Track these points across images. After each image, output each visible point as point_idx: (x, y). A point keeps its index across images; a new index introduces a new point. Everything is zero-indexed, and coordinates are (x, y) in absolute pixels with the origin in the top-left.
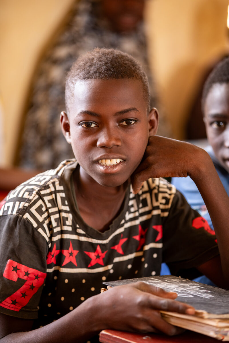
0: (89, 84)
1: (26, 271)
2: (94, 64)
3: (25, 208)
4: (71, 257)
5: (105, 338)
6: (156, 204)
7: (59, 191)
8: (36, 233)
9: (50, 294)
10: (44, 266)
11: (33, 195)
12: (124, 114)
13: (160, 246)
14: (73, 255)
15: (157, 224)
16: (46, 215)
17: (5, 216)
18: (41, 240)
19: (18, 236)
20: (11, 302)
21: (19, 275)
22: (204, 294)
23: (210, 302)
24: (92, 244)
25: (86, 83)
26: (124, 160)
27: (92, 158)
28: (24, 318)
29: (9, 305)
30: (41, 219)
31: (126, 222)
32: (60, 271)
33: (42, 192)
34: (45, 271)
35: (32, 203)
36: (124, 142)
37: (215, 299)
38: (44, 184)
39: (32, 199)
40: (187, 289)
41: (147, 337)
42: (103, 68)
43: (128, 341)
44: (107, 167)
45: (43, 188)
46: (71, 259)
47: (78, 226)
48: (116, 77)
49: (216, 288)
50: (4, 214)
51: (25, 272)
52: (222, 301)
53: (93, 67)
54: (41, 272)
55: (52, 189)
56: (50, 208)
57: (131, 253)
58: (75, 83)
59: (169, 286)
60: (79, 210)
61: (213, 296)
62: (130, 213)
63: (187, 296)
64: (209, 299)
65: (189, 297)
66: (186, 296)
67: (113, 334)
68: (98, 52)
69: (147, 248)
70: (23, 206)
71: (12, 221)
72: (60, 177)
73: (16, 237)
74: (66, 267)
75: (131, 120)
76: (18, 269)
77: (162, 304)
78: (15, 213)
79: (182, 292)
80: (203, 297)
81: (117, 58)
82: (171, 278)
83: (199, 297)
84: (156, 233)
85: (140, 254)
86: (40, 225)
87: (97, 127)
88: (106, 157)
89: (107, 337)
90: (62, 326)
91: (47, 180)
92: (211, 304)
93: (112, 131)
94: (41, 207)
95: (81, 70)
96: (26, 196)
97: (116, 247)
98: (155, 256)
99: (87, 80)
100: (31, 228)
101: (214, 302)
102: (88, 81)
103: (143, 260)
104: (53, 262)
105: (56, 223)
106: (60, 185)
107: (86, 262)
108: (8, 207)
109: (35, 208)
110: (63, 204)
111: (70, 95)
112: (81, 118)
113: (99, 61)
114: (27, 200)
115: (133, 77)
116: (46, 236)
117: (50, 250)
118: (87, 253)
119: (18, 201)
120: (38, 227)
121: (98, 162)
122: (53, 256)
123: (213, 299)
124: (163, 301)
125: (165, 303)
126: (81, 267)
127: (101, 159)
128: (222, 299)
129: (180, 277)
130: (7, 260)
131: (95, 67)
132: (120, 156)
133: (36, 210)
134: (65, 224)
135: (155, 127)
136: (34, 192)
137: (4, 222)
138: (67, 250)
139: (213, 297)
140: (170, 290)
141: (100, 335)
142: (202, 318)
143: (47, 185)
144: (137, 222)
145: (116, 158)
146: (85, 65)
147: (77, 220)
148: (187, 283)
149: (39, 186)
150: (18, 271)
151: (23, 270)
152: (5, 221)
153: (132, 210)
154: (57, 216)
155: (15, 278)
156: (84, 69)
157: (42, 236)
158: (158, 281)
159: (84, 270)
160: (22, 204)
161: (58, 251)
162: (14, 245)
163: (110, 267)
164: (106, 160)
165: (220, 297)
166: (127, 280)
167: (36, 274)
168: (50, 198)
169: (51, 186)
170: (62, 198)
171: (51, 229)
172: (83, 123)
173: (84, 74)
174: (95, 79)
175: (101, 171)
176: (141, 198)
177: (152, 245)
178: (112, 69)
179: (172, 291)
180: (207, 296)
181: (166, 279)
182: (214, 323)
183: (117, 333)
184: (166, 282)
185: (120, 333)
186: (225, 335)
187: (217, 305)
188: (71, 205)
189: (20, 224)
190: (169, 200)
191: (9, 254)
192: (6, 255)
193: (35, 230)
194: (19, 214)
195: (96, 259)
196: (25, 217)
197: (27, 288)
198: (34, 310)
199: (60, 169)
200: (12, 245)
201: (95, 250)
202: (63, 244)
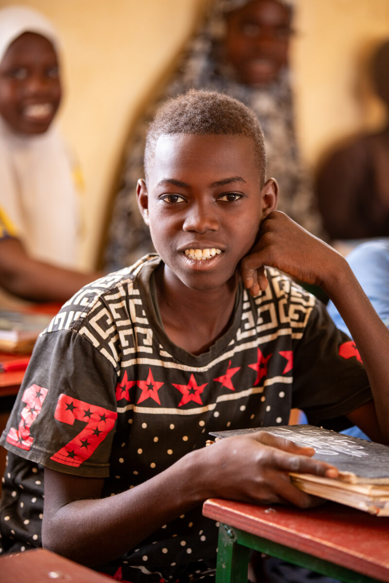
0: (176, 140)
1: (87, 410)
2: (185, 112)
3: (82, 320)
4: (151, 390)
5: (210, 511)
6: (284, 320)
7: (133, 297)
8: (97, 355)
9: (123, 445)
10: (112, 402)
11: (94, 302)
12: (225, 185)
13: (289, 380)
14: (154, 388)
15: (285, 349)
16: (112, 330)
17: (55, 332)
18: (105, 365)
19: (73, 360)
20: (67, 454)
21: (76, 416)
22: (353, 451)
23: (362, 462)
24: (182, 373)
25: (172, 138)
26: (223, 251)
27: (176, 246)
28: (88, 476)
29: (64, 458)
30: (104, 335)
31: (238, 343)
32: (134, 411)
33: (107, 298)
34: (115, 410)
35: (93, 312)
36: (224, 225)
37: (369, 458)
38: (111, 287)
39: (93, 307)
40: (331, 444)
41: (270, 509)
42: (198, 118)
43: (243, 514)
44: (196, 261)
45: (109, 292)
46: (150, 394)
47: (161, 347)
48: (215, 131)
50: (54, 330)
51: (85, 411)
52: (380, 461)
53: (185, 116)
54: (109, 411)
55: (122, 293)
56: (118, 320)
57: (246, 389)
59: (305, 440)
60: (162, 324)
61: (366, 453)
62: (243, 330)
64: (360, 458)
65: (332, 454)
66: (328, 453)
67: (222, 505)
68: (194, 96)
69: (270, 382)
70: (78, 317)
71: (63, 339)
72: (135, 277)
73: (69, 361)
74: (143, 405)
75: (235, 195)
76: (75, 407)
77: (291, 463)
78: (67, 328)
79: (323, 448)
80: (353, 455)
81: (219, 105)
82: (308, 428)
83: (347, 455)
84: (284, 362)
85: (259, 390)
86: (104, 343)
87: (184, 203)
88: (195, 245)
89: (213, 510)
90: (149, 492)
91: (116, 281)
92: (362, 464)
93: (206, 209)
94: (105, 318)
95: (168, 120)
96: (84, 303)
97: (221, 379)
98: (282, 395)
99: (174, 134)
100: (90, 349)
101: (367, 462)
102: (175, 136)
103: (263, 399)
104: (124, 398)
105: (127, 342)
106: (134, 288)
107: (176, 400)
108: (60, 320)
109: (96, 320)
110: (139, 315)
111: (150, 156)
112: (162, 189)
113: (194, 108)
114: (84, 309)
115: (241, 132)
116: (113, 360)
117: (119, 379)
118: (175, 385)
119: (73, 310)
120: (100, 347)
121: (184, 253)
122: (124, 389)
123: (367, 458)
124: (294, 459)
125: (296, 461)
126: (168, 406)
127: (188, 248)
128: (379, 458)
129: (322, 427)
130: (59, 394)
131: (187, 116)
132: (215, 245)
133: (98, 322)
134: (141, 344)
135: (273, 206)
136: (96, 298)
137: (54, 341)
138: (145, 382)
139: (367, 454)
140: (306, 445)
141: (204, 506)
142: (349, 483)
143: (115, 287)
144: (255, 344)
145: (210, 248)
146: (173, 113)
147: (160, 338)
148: (331, 436)
149: (104, 289)
150: (74, 410)
151: (82, 409)
152: (56, 340)
153: (247, 326)
154: (129, 332)
155: (71, 419)
156: (172, 118)
157: (107, 359)
158: (290, 432)
159: (173, 411)
160: (78, 314)
161: (131, 382)
162: (68, 373)
163: (211, 407)
164: (195, 250)
165: (376, 454)
166: (244, 430)
167: (102, 414)
168: (118, 306)
169: (121, 289)
170: (136, 306)
171: (120, 351)
172: (165, 196)
173: (171, 126)
174: (185, 134)
175: (187, 266)
176: (259, 310)
177: (277, 379)
178: (210, 120)
180: (358, 453)
181: (301, 430)
182: (366, 490)
183: (227, 504)
184: (301, 433)
185: (231, 503)
186: (382, 507)
187: (372, 465)
188: (150, 317)
189: (75, 343)
190: (305, 314)
191: (60, 386)
192: (58, 387)
193: (97, 351)
194: (73, 328)
195: (190, 394)
196: (81, 332)
197: (90, 434)
198: (103, 465)
199: (138, 267)
200: (65, 373)
201: (187, 382)
202: (138, 372)
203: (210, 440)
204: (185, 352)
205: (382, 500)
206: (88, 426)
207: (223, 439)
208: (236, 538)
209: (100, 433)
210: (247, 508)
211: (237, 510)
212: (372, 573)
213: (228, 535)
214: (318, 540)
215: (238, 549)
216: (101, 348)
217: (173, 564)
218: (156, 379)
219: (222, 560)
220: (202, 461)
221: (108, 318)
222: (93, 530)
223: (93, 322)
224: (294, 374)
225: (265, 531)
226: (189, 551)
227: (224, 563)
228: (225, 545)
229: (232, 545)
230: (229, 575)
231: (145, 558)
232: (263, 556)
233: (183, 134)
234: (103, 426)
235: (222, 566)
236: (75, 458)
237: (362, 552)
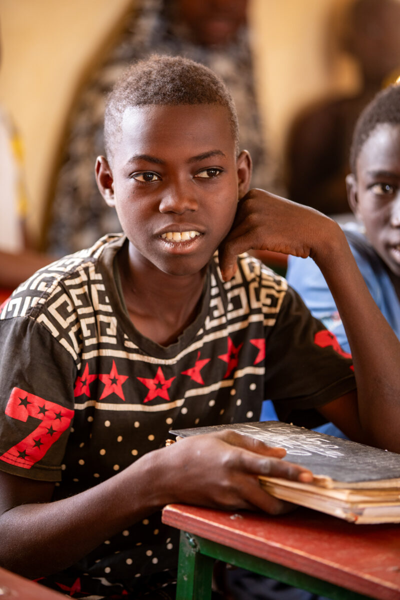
0: (147, 113)
1: (41, 406)
2: (152, 81)
3: (40, 306)
4: (114, 385)
6: (255, 305)
7: (95, 282)
8: (56, 345)
9: (82, 445)
10: (69, 399)
11: (53, 287)
12: (203, 160)
13: (261, 371)
14: (118, 382)
15: (257, 337)
16: (72, 318)
17: (9, 319)
18: (65, 358)
19: (29, 350)
20: (18, 454)
21: (30, 412)
22: (329, 450)
23: (338, 464)
24: (148, 365)
25: (142, 110)
26: (202, 234)
27: (152, 229)
28: (39, 479)
29: (14, 458)
30: (64, 324)
31: (207, 332)
32: (96, 408)
33: (68, 283)
34: (72, 407)
35: (52, 298)
36: (202, 204)
37: (345, 459)
38: (71, 271)
39: (52, 293)
40: (303, 443)
41: (236, 515)
42: (169, 87)
43: (206, 521)
45: (70, 276)
46: (114, 389)
47: (126, 337)
48: (190, 101)
49: (348, 442)
50: (8, 318)
51: (39, 407)
52: (357, 462)
53: (153, 85)
54: (66, 408)
55: (84, 278)
56: (80, 307)
57: (215, 382)
58: (123, 111)
59: (274, 438)
60: (127, 312)
61: (342, 453)
62: (212, 318)
63: (301, 453)
64: (335, 459)
65: (305, 455)
66: (299, 453)
67: (183, 511)
68: (158, 62)
69: (240, 374)
70: (36, 303)
71: (19, 327)
72: (97, 260)
73: (25, 352)
74: (107, 400)
75: (214, 170)
76: (29, 403)
77: (261, 466)
78: (23, 314)
79: (295, 448)
80: (327, 455)
82: (277, 425)
83: (320, 455)
84: (256, 351)
85: (229, 383)
86: (64, 333)
87: (160, 181)
88: (174, 228)
89: (174, 516)
90: (102, 496)
92: (338, 466)
93: (184, 188)
94: (65, 304)
95: (132, 89)
96: (42, 288)
97: (190, 372)
98: (253, 387)
99: (143, 105)
100: (48, 339)
101: (343, 464)
102: (146, 108)
103: (233, 392)
104: (84, 393)
105: (89, 331)
106: (97, 272)
108: (14, 306)
109: (55, 307)
110: (102, 301)
112: (134, 167)
113: (161, 76)
114: (42, 294)
115: (216, 101)
116: (73, 351)
117: (80, 373)
118: (141, 379)
119: (30, 296)
120: (60, 337)
121: (161, 236)
122: (84, 383)
123: (343, 459)
124: (264, 461)
125: (266, 463)
126: (132, 402)
127: (166, 231)
128: (356, 459)
129: (292, 424)
130: (11, 388)
131: (155, 85)
132: (195, 227)
133: (57, 309)
134: (104, 333)
135: (246, 181)
136: (55, 283)
137: (7, 329)
138: (108, 375)
139: (343, 455)
140: (275, 444)
141: (163, 512)
142: (324, 487)
143: (75, 271)
144: (225, 333)
145: (190, 230)
147: (125, 327)
148: (302, 434)
149: (63, 274)
150: (28, 406)
151: (36, 404)
153: (216, 313)
154: (92, 320)
156: (137, 88)
157: (67, 351)
158: (257, 429)
159: (138, 408)
160: (36, 299)
161: (93, 376)
162: (23, 364)
163: (179, 403)
164: (173, 234)
165: (352, 455)
166: (208, 427)
167: (58, 411)
168: (80, 291)
169: (82, 273)
170: (99, 292)
171: (81, 341)
172: (136, 174)
173: (138, 97)
174: (157, 105)
175: (166, 251)
176: (230, 295)
177: (248, 370)
178: (183, 89)
179: (278, 446)
180: (333, 453)
181: (270, 428)
182: (343, 496)
183: (189, 510)
184: (269, 431)
185: (194, 509)
186: (360, 513)
187: (349, 467)
188: (114, 304)
189: (32, 332)
190: (277, 299)
191: (14, 378)
192: (11, 380)
193: (56, 341)
194: (31, 315)
195: (156, 389)
196: (39, 320)
197: (43, 433)
198: (55, 468)
199: (98, 249)
200: (20, 365)
201: (154, 375)
202: (100, 364)
203: (170, 439)
204: (152, 343)
205: (361, 506)
206: (43, 424)
207: (185, 439)
208: (199, 547)
209: (55, 433)
210: (211, 514)
211: (200, 516)
212: (348, 584)
213: (190, 544)
214: (289, 549)
215: (201, 559)
216: (60, 339)
217: (138, 575)
218: (120, 372)
219: (183, 571)
220: (162, 463)
221: (68, 305)
222: (40, 537)
223: (52, 309)
224: (266, 364)
225: (231, 539)
226: (155, 561)
227: (186, 575)
228: (187, 556)
229: (194, 556)
230: (191, 588)
231: (108, 570)
232: (228, 566)
233: (155, 106)
234: (57, 425)
235: (183, 578)
236: (26, 458)
237: (337, 561)
